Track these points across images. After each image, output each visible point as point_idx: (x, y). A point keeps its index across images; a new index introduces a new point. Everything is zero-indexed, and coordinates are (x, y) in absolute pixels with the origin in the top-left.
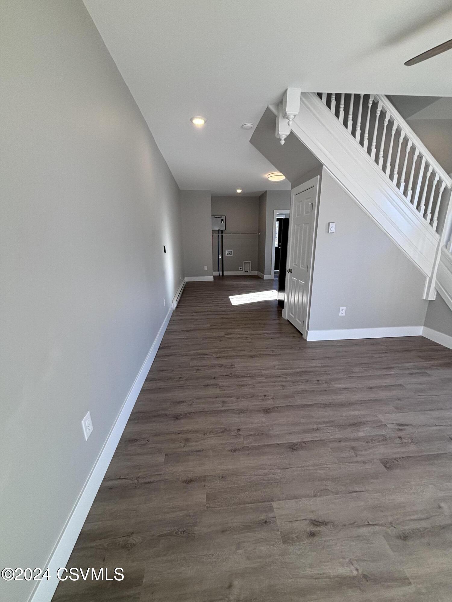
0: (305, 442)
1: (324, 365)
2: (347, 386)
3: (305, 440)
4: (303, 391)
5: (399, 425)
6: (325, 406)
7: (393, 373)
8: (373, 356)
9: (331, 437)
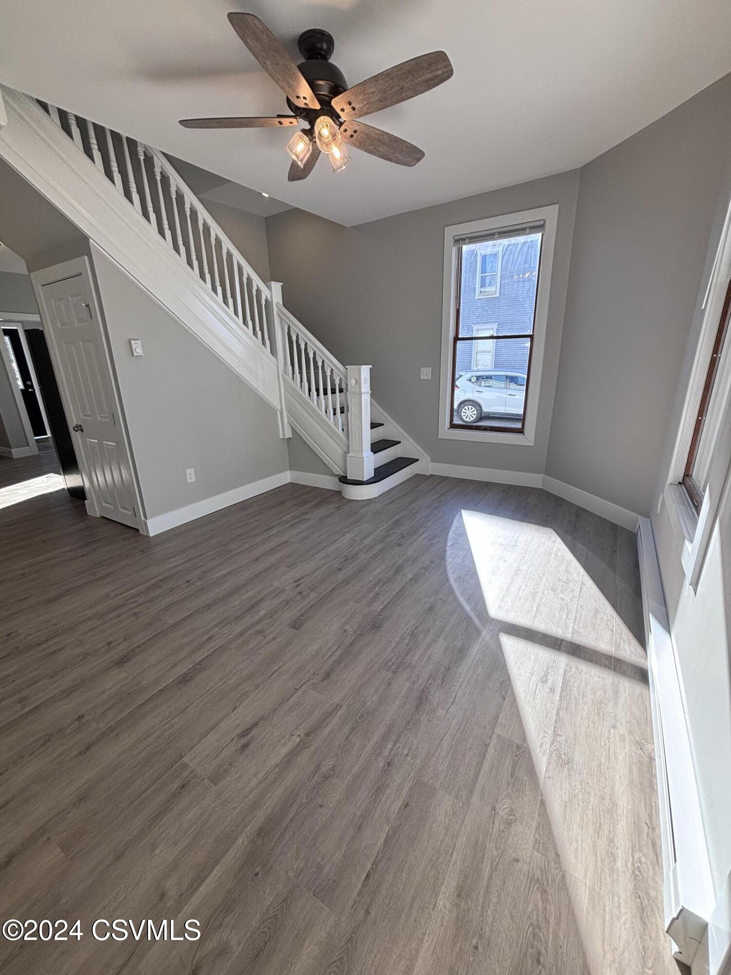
0: (199, 663)
1: (189, 558)
2: (228, 570)
3: (197, 661)
4: (170, 606)
5: (296, 581)
6: (209, 607)
7: (275, 532)
8: (248, 523)
9: (230, 637)
